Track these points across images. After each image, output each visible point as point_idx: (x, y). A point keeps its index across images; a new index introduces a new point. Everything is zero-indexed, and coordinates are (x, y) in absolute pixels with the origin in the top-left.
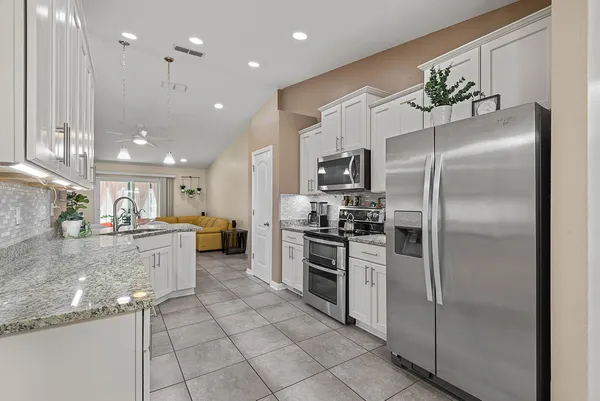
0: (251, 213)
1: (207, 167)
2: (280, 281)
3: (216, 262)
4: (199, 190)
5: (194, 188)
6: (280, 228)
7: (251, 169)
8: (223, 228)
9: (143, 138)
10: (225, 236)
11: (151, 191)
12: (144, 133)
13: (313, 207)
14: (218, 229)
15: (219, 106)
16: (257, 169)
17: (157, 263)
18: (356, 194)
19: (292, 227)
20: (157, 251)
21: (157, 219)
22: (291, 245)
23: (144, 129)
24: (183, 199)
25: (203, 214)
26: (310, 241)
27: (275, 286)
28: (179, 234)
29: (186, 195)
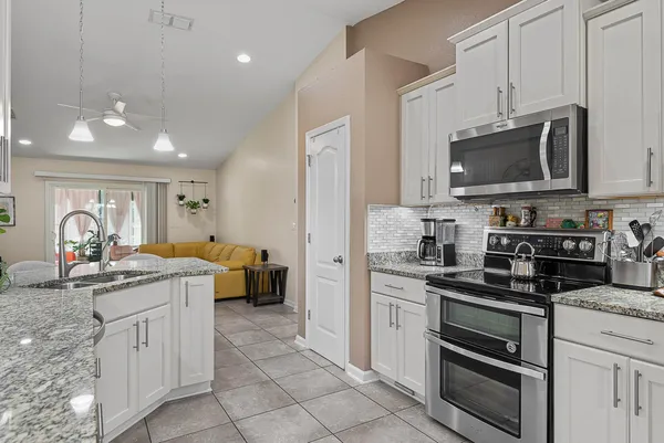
0: (303, 239)
1: (219, 167)
2: (368, 367)
3: (241, 321)
4: (206, 201)
5: (198, 198)
6: (366, 267)
7: (304, 161)
8: (247, 261)
9: (118, 115)
10: (250, 276)
11: (133, 205)
12: (120, 106)
13: (427, 229)
14: (240, 264)
15: (244, 58)
16: (315, 162)
17: (142, 339)
18: (526, 203)
19: (389, 266)
20: (141, 317)
21: (143, 249)
22: (394, 301)
23: (121, 100)
24: (181, 215)
25: (212, 239)
26: (443, 298)
27: (357, 375)
28: (184, 280)
29: (186, 210)
